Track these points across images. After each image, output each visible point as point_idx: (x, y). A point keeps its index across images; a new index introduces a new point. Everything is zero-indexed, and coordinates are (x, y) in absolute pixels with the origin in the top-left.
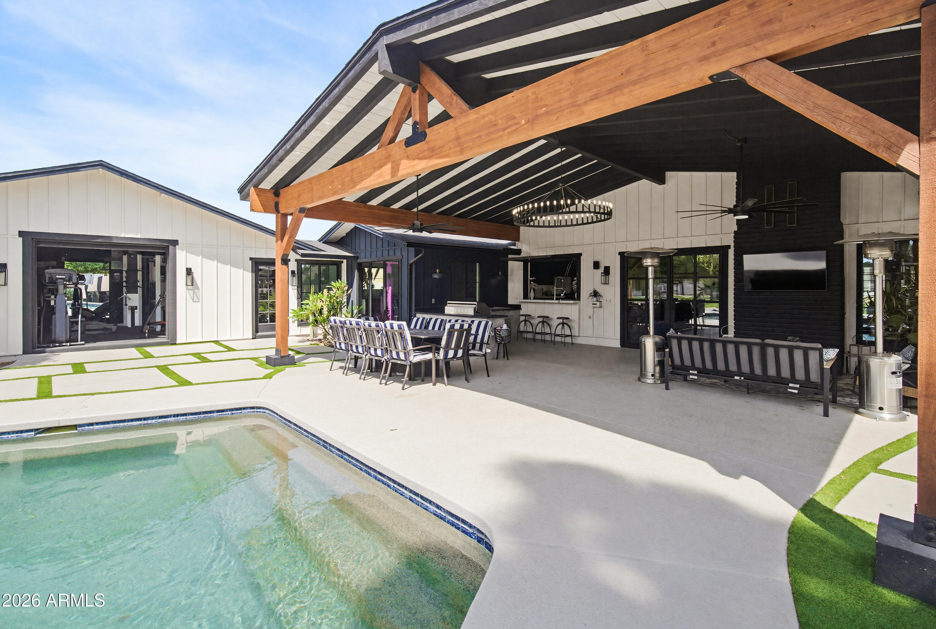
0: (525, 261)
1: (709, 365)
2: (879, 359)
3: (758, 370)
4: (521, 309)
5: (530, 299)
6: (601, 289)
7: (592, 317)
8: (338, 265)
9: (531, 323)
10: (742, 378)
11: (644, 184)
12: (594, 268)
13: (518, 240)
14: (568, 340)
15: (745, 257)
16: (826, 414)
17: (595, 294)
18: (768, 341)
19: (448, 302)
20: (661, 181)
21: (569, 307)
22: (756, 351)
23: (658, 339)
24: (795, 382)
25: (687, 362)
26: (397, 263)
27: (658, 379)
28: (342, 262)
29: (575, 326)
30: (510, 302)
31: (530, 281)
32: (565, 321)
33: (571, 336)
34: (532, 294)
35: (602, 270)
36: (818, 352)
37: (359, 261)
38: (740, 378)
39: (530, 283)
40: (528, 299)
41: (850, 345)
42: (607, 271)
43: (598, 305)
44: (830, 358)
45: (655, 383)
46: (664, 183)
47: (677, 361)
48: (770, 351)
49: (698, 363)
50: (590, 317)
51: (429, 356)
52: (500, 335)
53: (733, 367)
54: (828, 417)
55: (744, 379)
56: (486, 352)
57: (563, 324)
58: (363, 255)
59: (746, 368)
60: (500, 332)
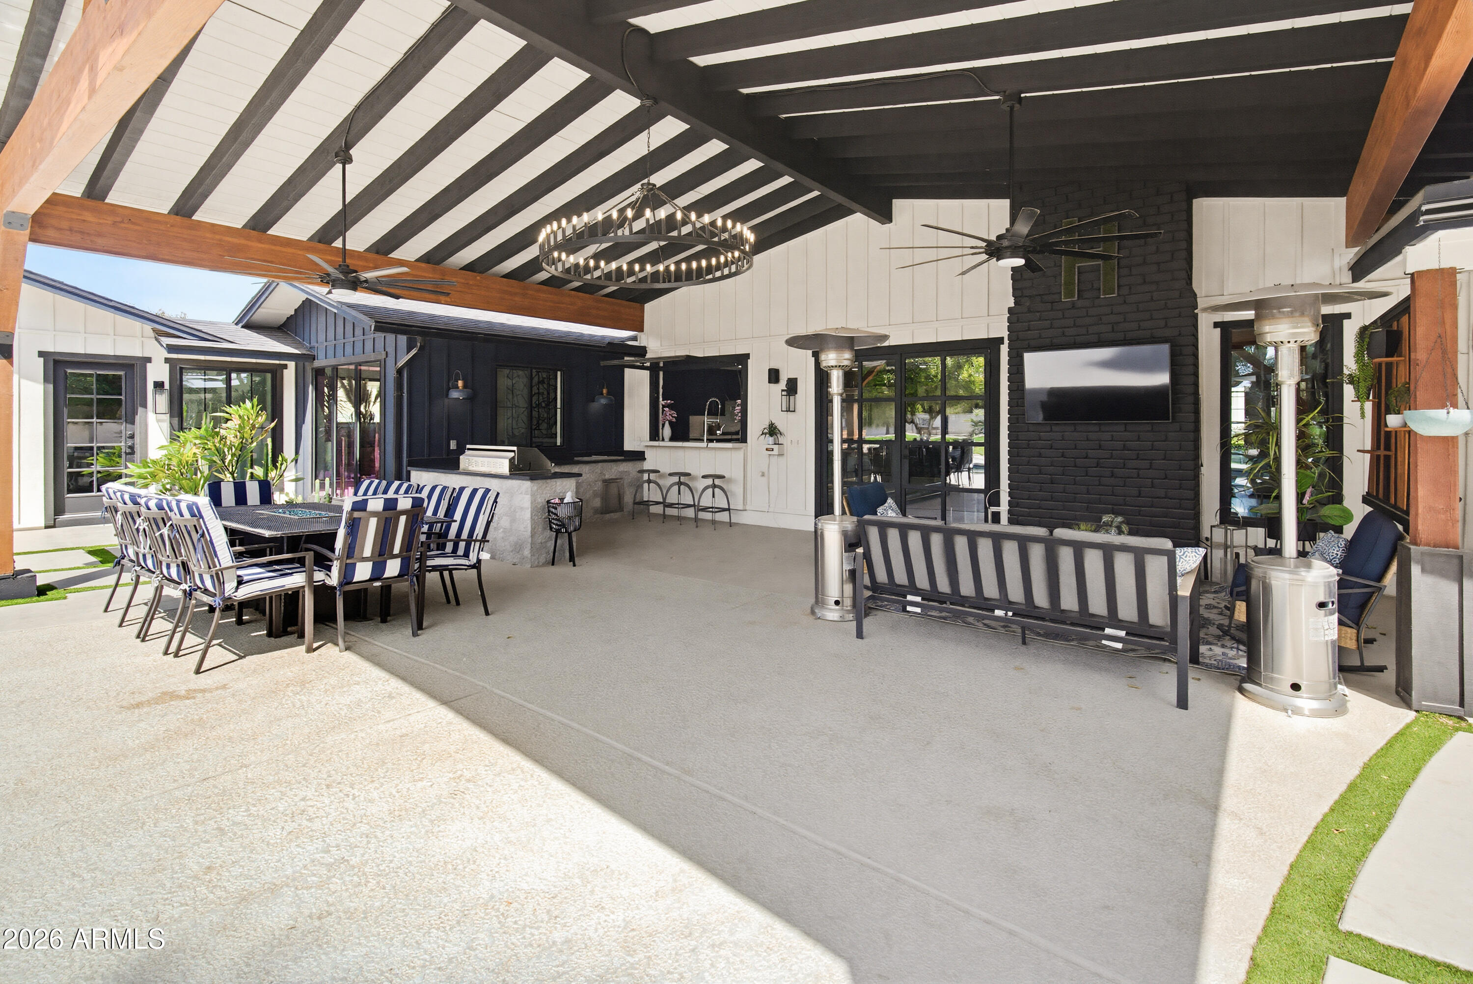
0: (654, 368)
1: (943, 585)
2: (1290, 572)
3: (1041, 599)
4: (645, 459)
5: (663, 440)
6: (782, 421)
7: (766, 474)
8: (277, 373)
9: (658, 485)
10: (1010, 614)
11: (858, 221)
12: (770, 382)
13: (641, 330)
14: (723, 517)
15: (1028, 357)
16: (1182, 703)
17: (772, 431)
18: (1061, 533)
19: (468, 446)
20: (884, 215)
21: (728, 454)
22: (1037, 553)
23: (850, 523)
24: (1118, 624)
25: (901, 577)
26: (378, 369)
27: (848, 612)
28: (285, 367)
29: (736, 489)
30: (628, 446)
31: (664, 406)
32: (717, 481)
33: (729, 510)
34: (667, 431)
35: (783, 385)
36: (1165, 559)
37: (317, 364)
38: (1006, 614)
39: (663, 411)
40: (658, 440)
41: (1212, 527)
42: (792, 387)
43: (776, 452)
44: (1189, 569)
45: (842, 620)
46: (890, 220)
47: (882, 576)
48: (1066, 556)
49: (922, 581)
50: (763, 475)
51: (296, 580)
52: (556, 514)
53: (991, 590)
54: (1186, 709)
55: (1014, 615)
56: (479, 561)
57: (714, 486)
58: (321, 355)
59: (1016, 593)
60: (556, 509)
